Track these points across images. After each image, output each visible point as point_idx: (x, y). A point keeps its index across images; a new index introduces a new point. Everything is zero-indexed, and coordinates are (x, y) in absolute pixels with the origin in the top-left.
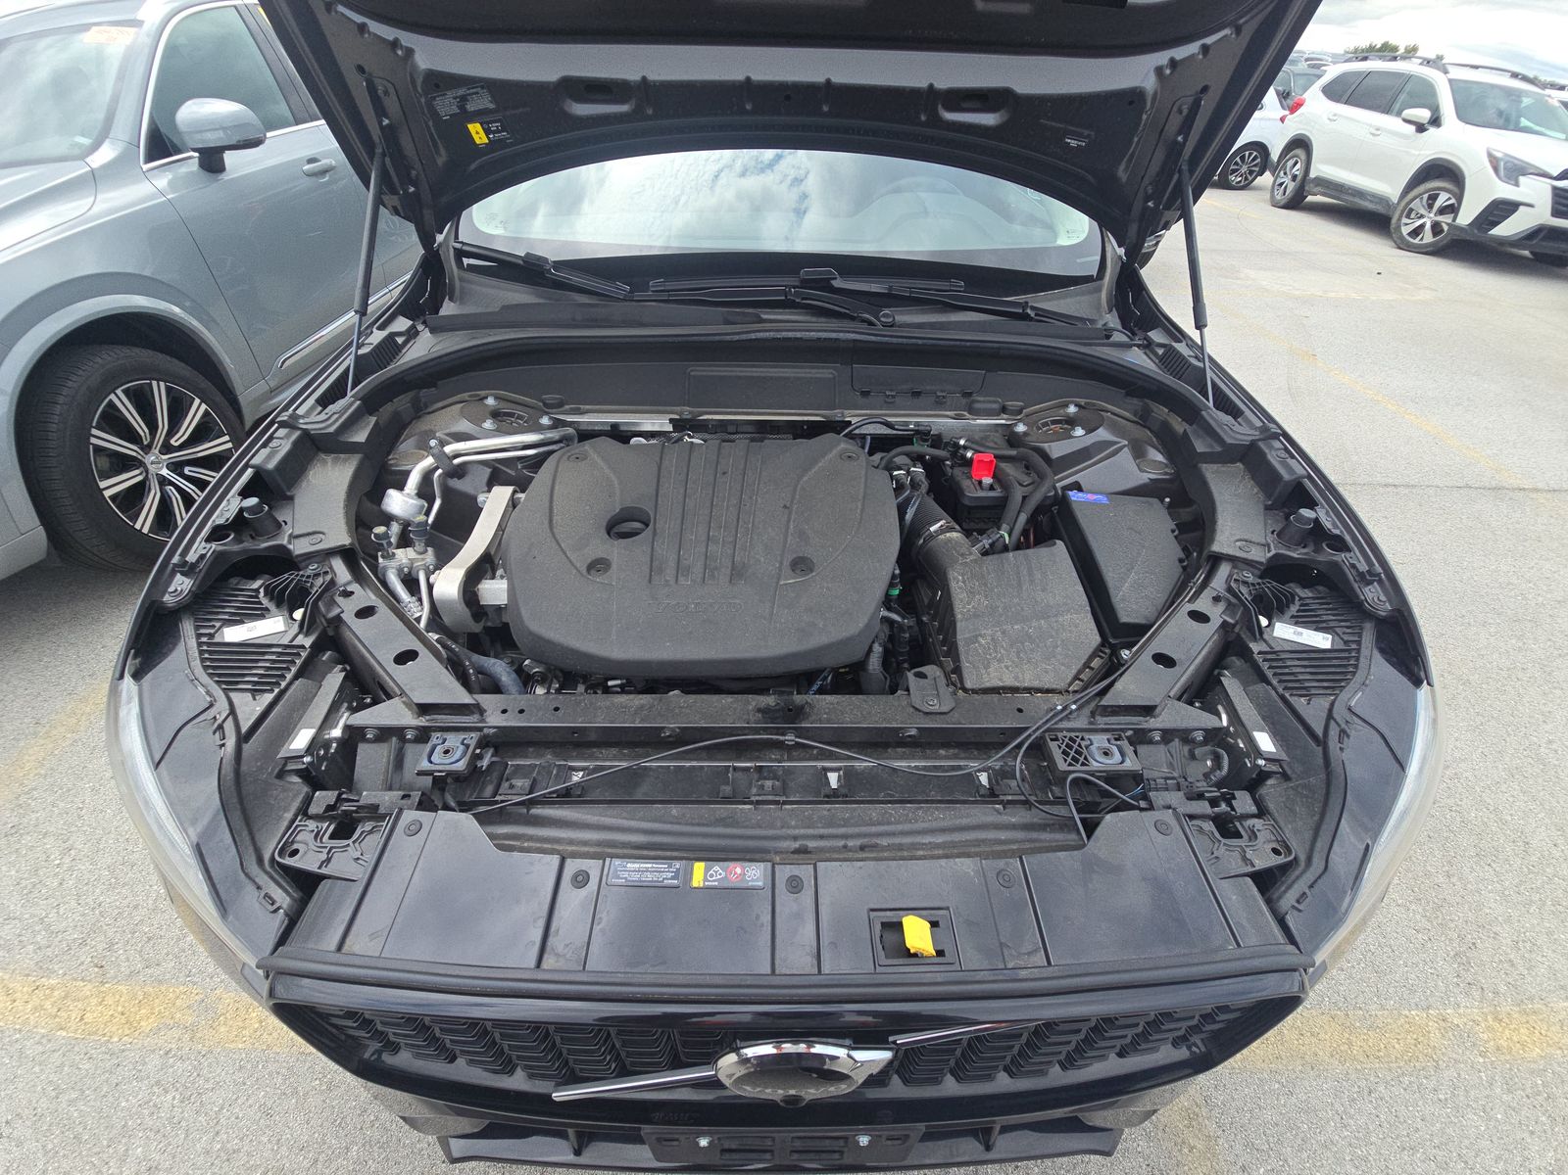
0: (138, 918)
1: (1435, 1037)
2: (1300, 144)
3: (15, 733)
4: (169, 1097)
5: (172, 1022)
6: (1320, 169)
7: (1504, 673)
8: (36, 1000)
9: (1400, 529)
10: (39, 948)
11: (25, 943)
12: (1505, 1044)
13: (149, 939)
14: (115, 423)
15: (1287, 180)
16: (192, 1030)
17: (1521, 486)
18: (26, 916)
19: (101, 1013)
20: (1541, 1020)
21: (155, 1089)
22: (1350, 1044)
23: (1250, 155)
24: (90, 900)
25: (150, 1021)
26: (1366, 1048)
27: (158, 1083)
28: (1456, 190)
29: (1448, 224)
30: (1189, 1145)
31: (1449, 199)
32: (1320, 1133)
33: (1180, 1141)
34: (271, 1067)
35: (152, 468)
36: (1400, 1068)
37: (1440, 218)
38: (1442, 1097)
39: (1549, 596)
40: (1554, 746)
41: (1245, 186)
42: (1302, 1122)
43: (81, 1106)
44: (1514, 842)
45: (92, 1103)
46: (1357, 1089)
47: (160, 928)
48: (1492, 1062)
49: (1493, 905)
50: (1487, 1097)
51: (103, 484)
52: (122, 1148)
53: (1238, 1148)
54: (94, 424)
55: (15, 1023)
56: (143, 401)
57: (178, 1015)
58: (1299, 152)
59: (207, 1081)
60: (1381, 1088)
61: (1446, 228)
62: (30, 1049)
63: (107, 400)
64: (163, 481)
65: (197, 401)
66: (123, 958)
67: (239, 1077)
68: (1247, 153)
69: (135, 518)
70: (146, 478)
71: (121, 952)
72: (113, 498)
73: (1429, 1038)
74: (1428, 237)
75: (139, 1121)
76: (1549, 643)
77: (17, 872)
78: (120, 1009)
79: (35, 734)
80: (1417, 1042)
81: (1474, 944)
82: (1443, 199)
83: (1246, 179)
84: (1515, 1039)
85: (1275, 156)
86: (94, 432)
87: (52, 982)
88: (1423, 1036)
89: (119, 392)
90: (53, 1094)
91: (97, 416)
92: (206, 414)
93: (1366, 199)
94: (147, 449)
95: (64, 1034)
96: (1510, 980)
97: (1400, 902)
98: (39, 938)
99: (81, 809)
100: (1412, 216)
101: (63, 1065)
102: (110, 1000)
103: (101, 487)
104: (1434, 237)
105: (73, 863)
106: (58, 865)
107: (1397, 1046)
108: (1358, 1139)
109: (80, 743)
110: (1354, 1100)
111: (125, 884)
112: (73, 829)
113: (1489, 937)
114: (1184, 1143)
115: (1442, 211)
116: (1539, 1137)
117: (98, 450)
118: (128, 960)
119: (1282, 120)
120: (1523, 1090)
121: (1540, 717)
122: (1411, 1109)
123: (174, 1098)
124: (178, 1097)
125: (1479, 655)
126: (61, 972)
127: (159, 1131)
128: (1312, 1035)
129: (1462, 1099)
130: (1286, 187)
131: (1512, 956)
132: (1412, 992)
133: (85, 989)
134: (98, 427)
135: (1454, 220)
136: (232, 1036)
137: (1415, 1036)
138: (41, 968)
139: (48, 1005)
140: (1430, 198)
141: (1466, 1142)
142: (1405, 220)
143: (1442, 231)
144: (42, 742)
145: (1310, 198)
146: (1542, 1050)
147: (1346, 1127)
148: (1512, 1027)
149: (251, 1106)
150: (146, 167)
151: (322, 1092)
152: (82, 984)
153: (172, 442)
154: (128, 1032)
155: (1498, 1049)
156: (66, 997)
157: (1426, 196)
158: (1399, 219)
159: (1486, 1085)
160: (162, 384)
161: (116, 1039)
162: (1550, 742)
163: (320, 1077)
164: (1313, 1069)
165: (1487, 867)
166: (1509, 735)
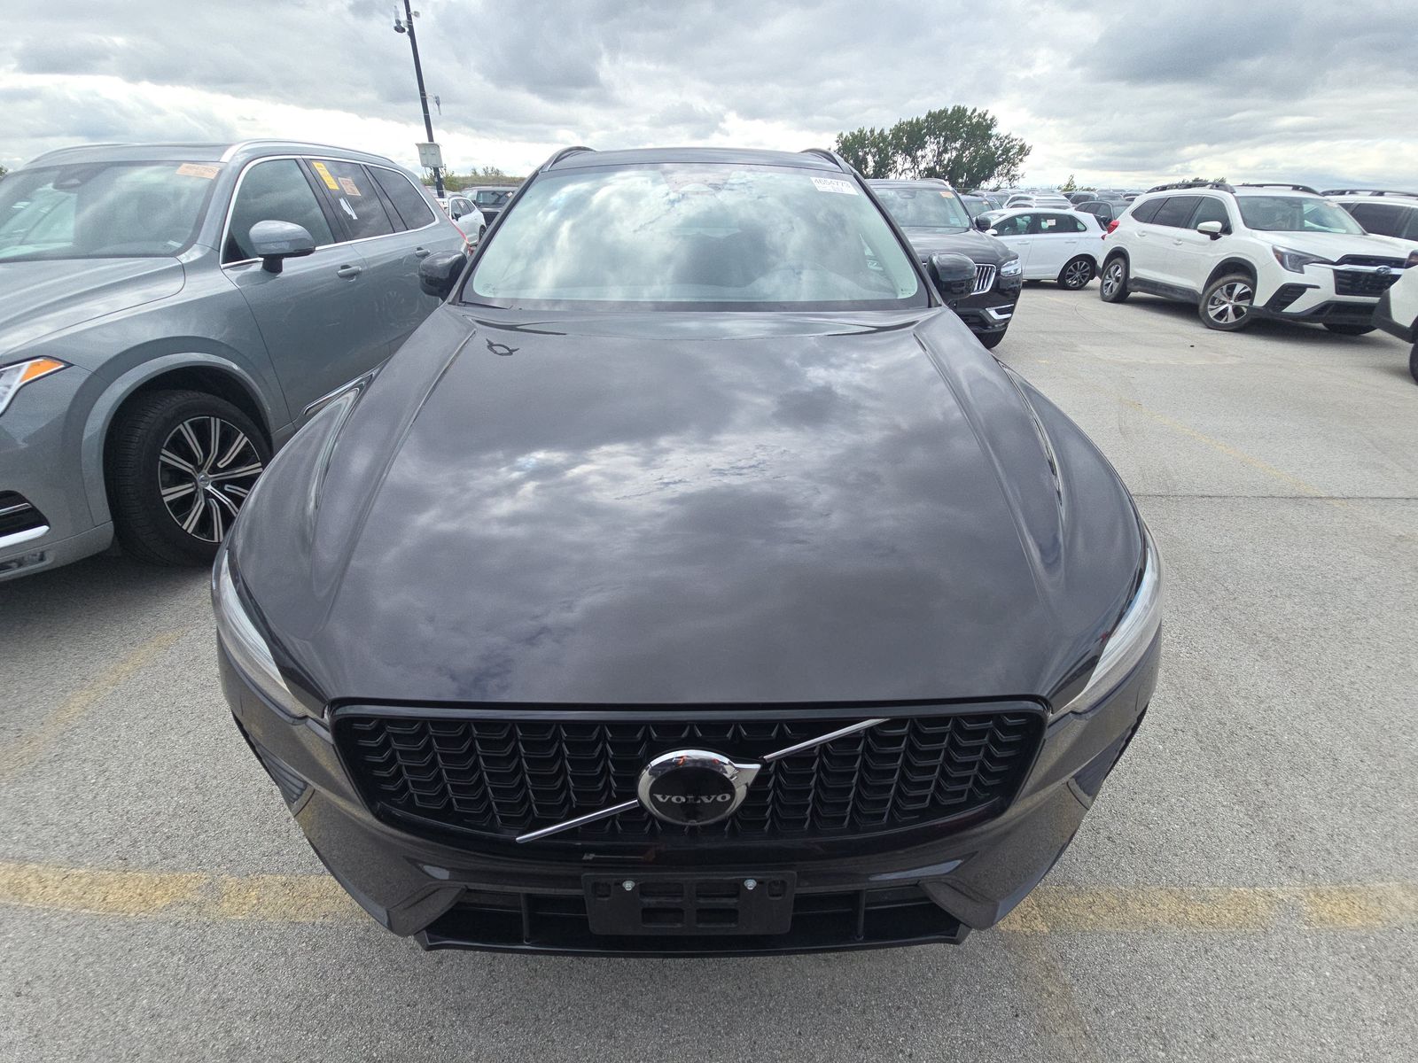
0: (159, 822)
1: (1262, 908)
2: (1119, 255)
3: (64, 686)
4: (176, 958)
5: (182, 900)
6: (1136, 271)
7: (1308, 632)
8: (65, 886)
9: (1215, 528)
10: (72, 846)
11: (60, 843)
12: (1328, 916)
13: (168, 838)
14: (180, 446)
15: (1112, 281)
16: (200, 907)
17: (1318, 495)
18: (62, 822)
19: (122, 894)
20: (1360, 897)
21: (164, 953)
22: (1186, 913)
23: (1081, 264)
24: (119, 809)
25: (164, 899)
26: (1201, 916)
27: (167, 948)
28: (1249, 280)
29: (1246, 307)
30: (1048, 990)
31: (1245, 288)
32: (1163, 983)
33: (1039, 987)
34: (265, 933)
35: (201, 484)
36: (1232, 932)
37: (1238, 303)
38: (1272, 956)
39: (1346, 575)
40: (1356, 686)
41: (1080, 287)
42: (1147, 974)
43: (97, 967)
44: (1323, 758)
45: (106, 965)
46: (1194, 949)
47: (178, 829)
48: (1317, 931)
49: (1308, 807)
50: (1315, 957)
51: (164, 492)
52: (129, 1000)
53: (1091, 993)
54: (165, 445)
55: (45, 904)
56: (202, 432)
57: (189, 895)
58: (1118, 260)
59: (210, 945)
60: (1217, 948)
61: (1245, 310)
62: (56, 923)
63: (177, 429)
64: (208, 495)
65: (242, 435)
66: (144, 852)
67: (237, 941)
68: (1078, 263)
69: (183, 521)
70: (195, 492)
71: (143, 847)
72: (170, 503)
73: (1257, 910)
74: (1231, 318)
75: (147, 979)
76: (1348, 610)
77: (58, 789)
78: (138, 891)
79: (82, 687)
80: (1246, 913)
81: (1293, 836)
82: (1239, 288)
83: (1080, 282)
84: (1336, 911)
85: (1100, 263)
86: (164, 452)
87: (81, 871)
88: (1252, 907)
89: (186, 423)
90: (73, 959)
91: (168, 439)
92: (247, 444)
93: (1176, 293)
94: (199, 469)
95: (88, 911)
96: (1328, 865)
97: (1225, 803)
98: (72, 838)
99: (117, 741)
100: (1216, 303)
101: (84, 935)
102: (130, 884)
103: (163, 494)
104: (1236, 318)
105: (107, 782)
106: (94, 784)
107: (1228, 915)
108: (1197, 988)
109: (119, 693)
110: (1192, 957)
111: (150, 797)
112: (109, 756)
113: (1306, 831)
114: (1044, 990)
115: (1241, 297)
116: (1369, 992)
117: (165, 465)
118: (148, 853)
119: (1103, 238)
120: (1349, 953)
121: (1342, 664)
122: (1244, 965)
123: (180, 959)
124: (183, 958)
125: (1286, 619)
126: (89, 864)
127: (164, 986)
128: (1152, 905)
129: (1291, 958)
130: (1112, 287)
131: (1328, 846)
132: (1239, 872)
133: (110, 876)
134: (168, 448)
135: (1251, 303)
136: (233, 910)
137: (1244, 908)
138: (72, 861)
139: (75, 889)
140: (1228, 288)
141: (1299, 994)
142: (1210, 307)
143: (1243, 313)
144: (86, 692)
145: (1132, 294)
146: (1363, 921)
147: (1186, 979)
148: (1332, 902)
149: (245, 964)
150: (223, 266)
151: (307, 952)
152: (107, 873)
153: (219, 465)
154: (144, 909)
155: (1321, 919)
156: (92, 883)
157: (1225, 287)
158: (1206, 305)
159: (1313, 948)
160: (218, 420)
161: (132, 915)
162: (1352, 683)
163: (307, 940)
164: (1154, 932)
165: (1300, 778)
166: (1315, 678)
